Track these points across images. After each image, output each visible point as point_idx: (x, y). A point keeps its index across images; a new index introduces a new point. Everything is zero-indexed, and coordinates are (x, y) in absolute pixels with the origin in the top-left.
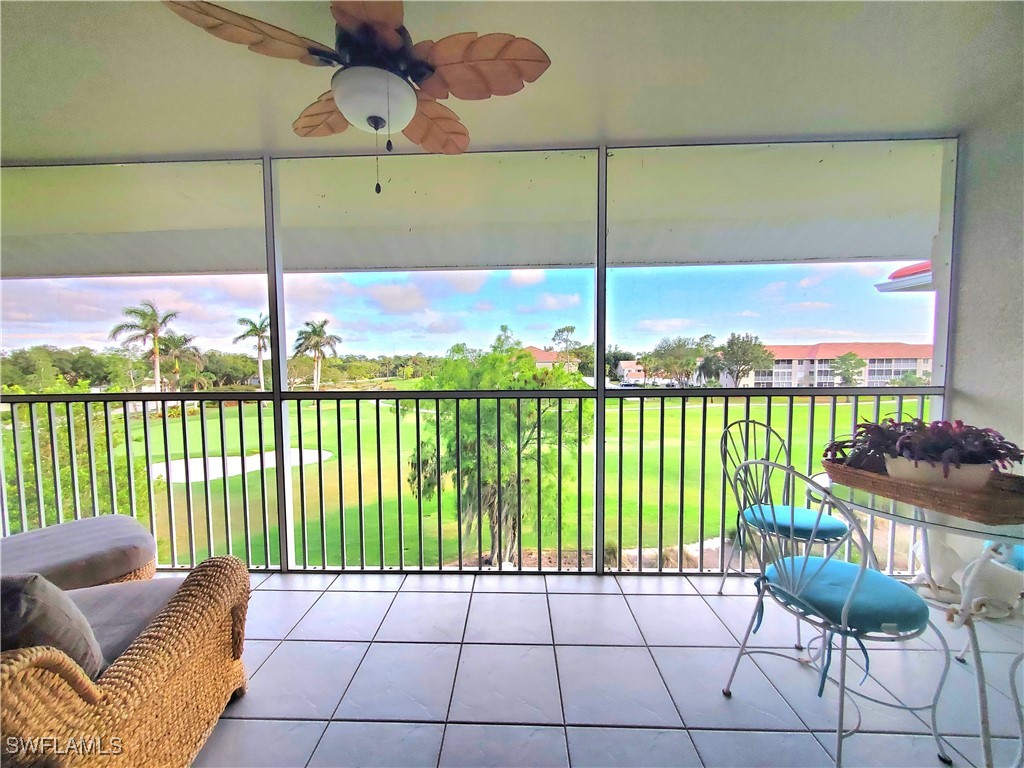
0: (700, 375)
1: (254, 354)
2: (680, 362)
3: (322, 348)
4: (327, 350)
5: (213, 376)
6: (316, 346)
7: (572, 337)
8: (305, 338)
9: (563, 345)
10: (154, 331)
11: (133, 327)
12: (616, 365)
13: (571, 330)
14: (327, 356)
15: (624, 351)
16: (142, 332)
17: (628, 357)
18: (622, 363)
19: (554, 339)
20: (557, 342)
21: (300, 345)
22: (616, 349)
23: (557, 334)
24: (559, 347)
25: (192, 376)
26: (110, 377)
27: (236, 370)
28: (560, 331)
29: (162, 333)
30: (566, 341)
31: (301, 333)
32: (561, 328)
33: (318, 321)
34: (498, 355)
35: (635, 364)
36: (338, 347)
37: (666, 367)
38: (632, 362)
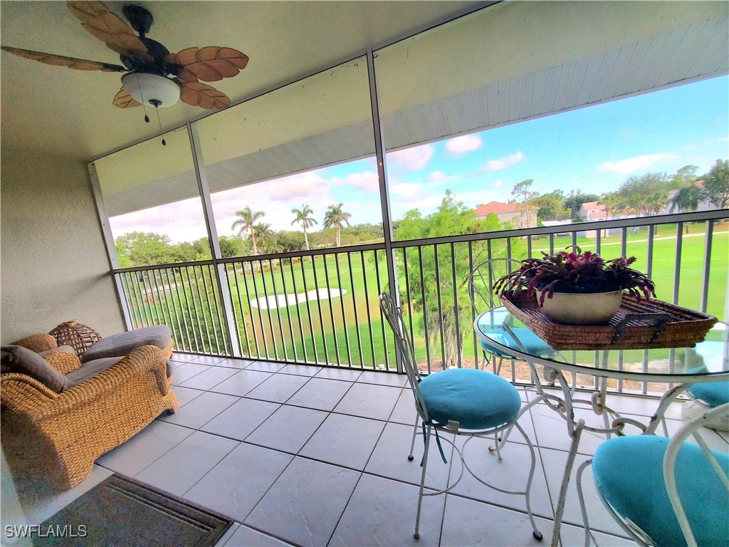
1: (302, 230)
2: (647, 197)
3: (341, 222)
4: (343, 223)
6: (337, 221)
7: (531, 189)
8: (330, 217)
9: (522, 196)
10: (251, 223)
11: (239, 222)
12: (578, 208)
13: (529, 182)
14: (344, 226)
15: (586, 194)
16: (245, 225)
17: (590, 199)
18: (585, 205)
19: (513, 193)
20: (516, 195)
21: (327, 222)
22: (578, 193)
23: (516, 188)
24: (520, 199)
25: (272, 248)
26: (235, 251)
27: (295, 241)
28: (518, 185)
29: (256, 223)
30: (525, 193)
31: (327, 214)
32: (520, 182)
33: (336, 204)
34: (444, 214)
35: (598, 204)
36: (350, 220)
37: (632, 204)
38: (596, 203)
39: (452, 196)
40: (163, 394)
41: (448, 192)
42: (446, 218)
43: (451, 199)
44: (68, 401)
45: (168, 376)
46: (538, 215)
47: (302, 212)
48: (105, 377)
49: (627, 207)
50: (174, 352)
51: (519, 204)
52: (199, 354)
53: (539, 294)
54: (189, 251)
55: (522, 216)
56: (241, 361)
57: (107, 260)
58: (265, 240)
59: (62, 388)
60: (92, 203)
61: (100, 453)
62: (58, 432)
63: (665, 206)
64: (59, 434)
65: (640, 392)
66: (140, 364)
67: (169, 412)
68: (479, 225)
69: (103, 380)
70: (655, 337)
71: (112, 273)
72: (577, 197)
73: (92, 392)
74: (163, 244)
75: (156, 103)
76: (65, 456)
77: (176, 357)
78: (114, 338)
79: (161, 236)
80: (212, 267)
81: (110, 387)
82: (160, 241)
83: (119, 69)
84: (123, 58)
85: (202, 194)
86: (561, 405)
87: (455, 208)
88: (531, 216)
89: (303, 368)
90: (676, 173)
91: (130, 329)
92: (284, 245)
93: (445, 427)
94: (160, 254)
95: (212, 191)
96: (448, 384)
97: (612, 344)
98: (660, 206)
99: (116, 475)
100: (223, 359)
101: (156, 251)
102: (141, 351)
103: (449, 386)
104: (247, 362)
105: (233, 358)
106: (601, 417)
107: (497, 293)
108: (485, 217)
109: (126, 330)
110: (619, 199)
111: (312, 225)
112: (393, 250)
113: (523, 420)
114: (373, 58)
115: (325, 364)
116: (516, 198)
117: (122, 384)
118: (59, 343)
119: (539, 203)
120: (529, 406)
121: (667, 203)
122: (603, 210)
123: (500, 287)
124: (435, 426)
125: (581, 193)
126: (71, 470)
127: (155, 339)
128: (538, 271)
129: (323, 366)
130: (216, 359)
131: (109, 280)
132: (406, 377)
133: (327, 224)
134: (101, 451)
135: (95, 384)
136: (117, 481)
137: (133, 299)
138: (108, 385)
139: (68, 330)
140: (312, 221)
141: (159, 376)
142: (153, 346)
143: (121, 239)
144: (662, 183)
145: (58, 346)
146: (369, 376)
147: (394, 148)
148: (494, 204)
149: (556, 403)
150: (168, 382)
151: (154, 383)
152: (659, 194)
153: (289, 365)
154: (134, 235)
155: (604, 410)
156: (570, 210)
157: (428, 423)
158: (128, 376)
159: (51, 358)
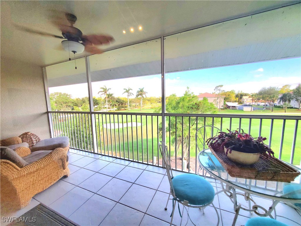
0: (280, 101)
1: (127, 97)
2: (270, 96)
3: (143, 95)
4: (144, 96)
5: (118, 103)
6: (141, 95)
7: (222, 89)
8: (139, 93)
9: (218, 91)
10: (106, 92)
11: (102, 92)
12: (241, 98)
13: (222, 86)
14: (144, 97)
15: (245, 93)
16: (104, 93)
17: (246, 95)
18: (244, 97)
19: (215, 90)
20: (216, 90)
24: (217, 92)
25: (114, 103)
26: (98, 103)
27: (123, 101)
28: (217, 87)
29: (108, 93)
30: (219, 90)
31: (138, 91)
32: (218, 86)
33: (141, 88)
34: (185, 97)
35: (249, 97)
36: (146, 95)
37: (263, 98)
38: (248, 97)
39: (189, 90)
40: (64, 169)
41: (188, 88)
42: (186, 98)
43: (189, 91)
44: (24, 172)
45: (67, 161)
46: (224, 99)
47: (128, 90)
48: (41, 162)
49: (261, 100)
50: (70, 148)
51: (217, 94)
52: (80, 150)
53: (225, 150)
54: (79, 101)
55: (217, 99)
56: (97, 155)
57: (46, 107)
58: (111, 100)
59: (23, 166)
60: (43, 83)
61: (35, 194)
62: (19, 185)
63: (277, 100)
64: (19, 186)
65: (264, 187)
66: (56, 156)
67: (65, 177)
68: (200, 102)
69: (40, 163)
70: (273, 177)
71: (48, 113)
72: (241, 93)
73: (35, 168)
74: (69, 98)
75: (74, 52)
76: (20, 195)
77: (70, 150)
78: (46, 141)
79: (69, 95)
80: (89, 115)
81: (43, 166)
82: (68, 96)
83: (61, 38)
84: (63, 34)
85: (88, 82)
86: (231, 195)
87: (190, 94)
88: (221, 100)
89: (123, 161)
90: (282, 88)
91: (52, 137)
92: (119, 102)
93: (182, 202)
94: (67, 102)
95: (92, 81)
96: (185, 181)
97: (255, 178)
98: (275, 100)
99: (41, 204)
100: (90, 153)
101: (66, 101)
102: (57, 151)
103: (185, 182)
104: (100, 156)
105: (94, 153)
106: (248, 202)
107: (207, 144)
108: (202, 99)
109: (51, 138)
110: (258, 96)
111: (131, 95)
112: (165, 117)
113: (215, 201)
114: (164, 39)
115: (132, 160)
116: (216, 92)
117: (48, 165)
118: (23, 141)
119: (225, 95)
120: (218, 193)
121: (278, 99)
122: (251, 100)
123: (209, 142)
124: (178, 201)
125: (242, 92)
126: (22, 201)
127: (63, 143)
128: (226, 139)
129: (132, 161)
130: (87, 153)
131: (46, 115)
132: (165, 170)
133: (137, 96)
134: (36, 192)
135: (36, 164)
136: (41, 207)
137: (55, 120)
138: (42, 165)
139: (27, 136)
140: (131, 94)
141: (63, 162)
142: (62, 149)
143: (52, 95)
144: (276, 91)
145: (22, 142)
146: (150, 168)
147: (168, 72)
148: (206, 94)
149: (229, 194)
150: (67, 164)
151: (61, 164)
152: (275, 95)
153: (117, 159)
154: (57, 93)
155: (249, 199)
156: (237, 99)
157: (175, 199)
158: (51, 161)
159: (19, 150)
